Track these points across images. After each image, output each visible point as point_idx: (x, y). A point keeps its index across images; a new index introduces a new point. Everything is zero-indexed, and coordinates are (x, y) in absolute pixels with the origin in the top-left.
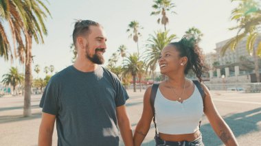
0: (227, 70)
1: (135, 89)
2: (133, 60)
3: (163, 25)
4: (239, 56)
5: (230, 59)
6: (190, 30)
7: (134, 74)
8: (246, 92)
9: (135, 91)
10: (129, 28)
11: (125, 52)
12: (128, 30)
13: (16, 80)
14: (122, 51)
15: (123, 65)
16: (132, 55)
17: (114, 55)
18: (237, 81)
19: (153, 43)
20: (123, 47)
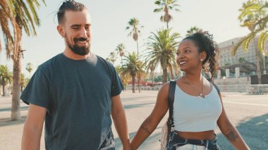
0: (227, 71)
1: (133, 90)
2: (132, 59)
3: (166, 23)
4: (238, 58)
5: (229, 60)
6: (192, 30)
7: (133, 75)
8: (250, 94)
9: (134, 92)
10: (129, 25)
11: (124, 51)
12: (128, 28)
13: (5, 79)
14: (120, 50)
15: (121, 65)
16: (132, 54)
17: (112, 54)
18: (238, 83)
19: (154, 42)
20: (122, 45)
